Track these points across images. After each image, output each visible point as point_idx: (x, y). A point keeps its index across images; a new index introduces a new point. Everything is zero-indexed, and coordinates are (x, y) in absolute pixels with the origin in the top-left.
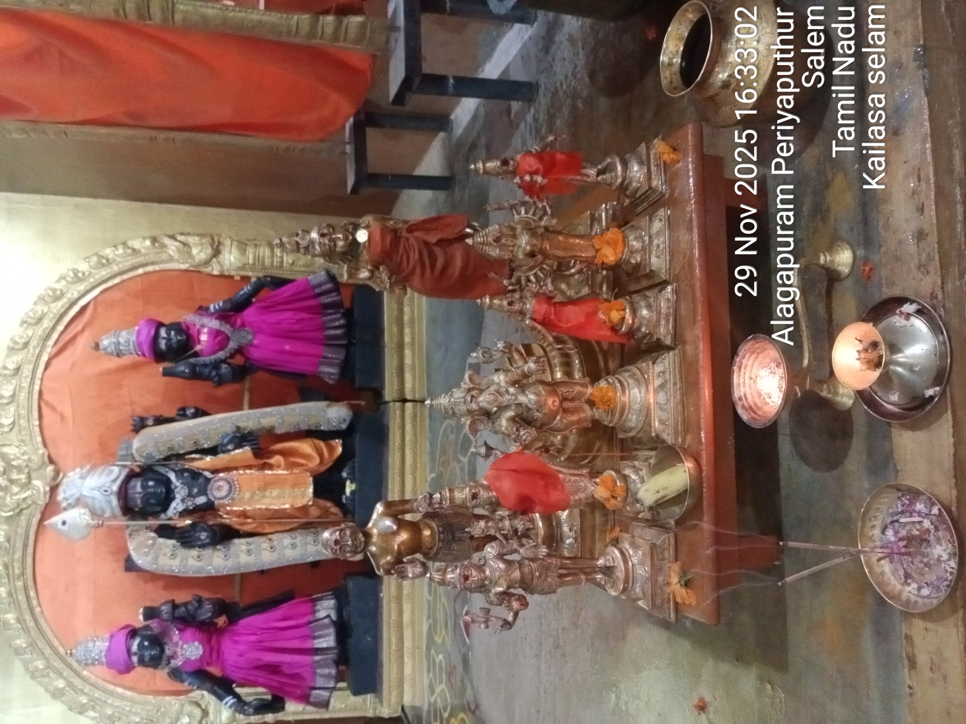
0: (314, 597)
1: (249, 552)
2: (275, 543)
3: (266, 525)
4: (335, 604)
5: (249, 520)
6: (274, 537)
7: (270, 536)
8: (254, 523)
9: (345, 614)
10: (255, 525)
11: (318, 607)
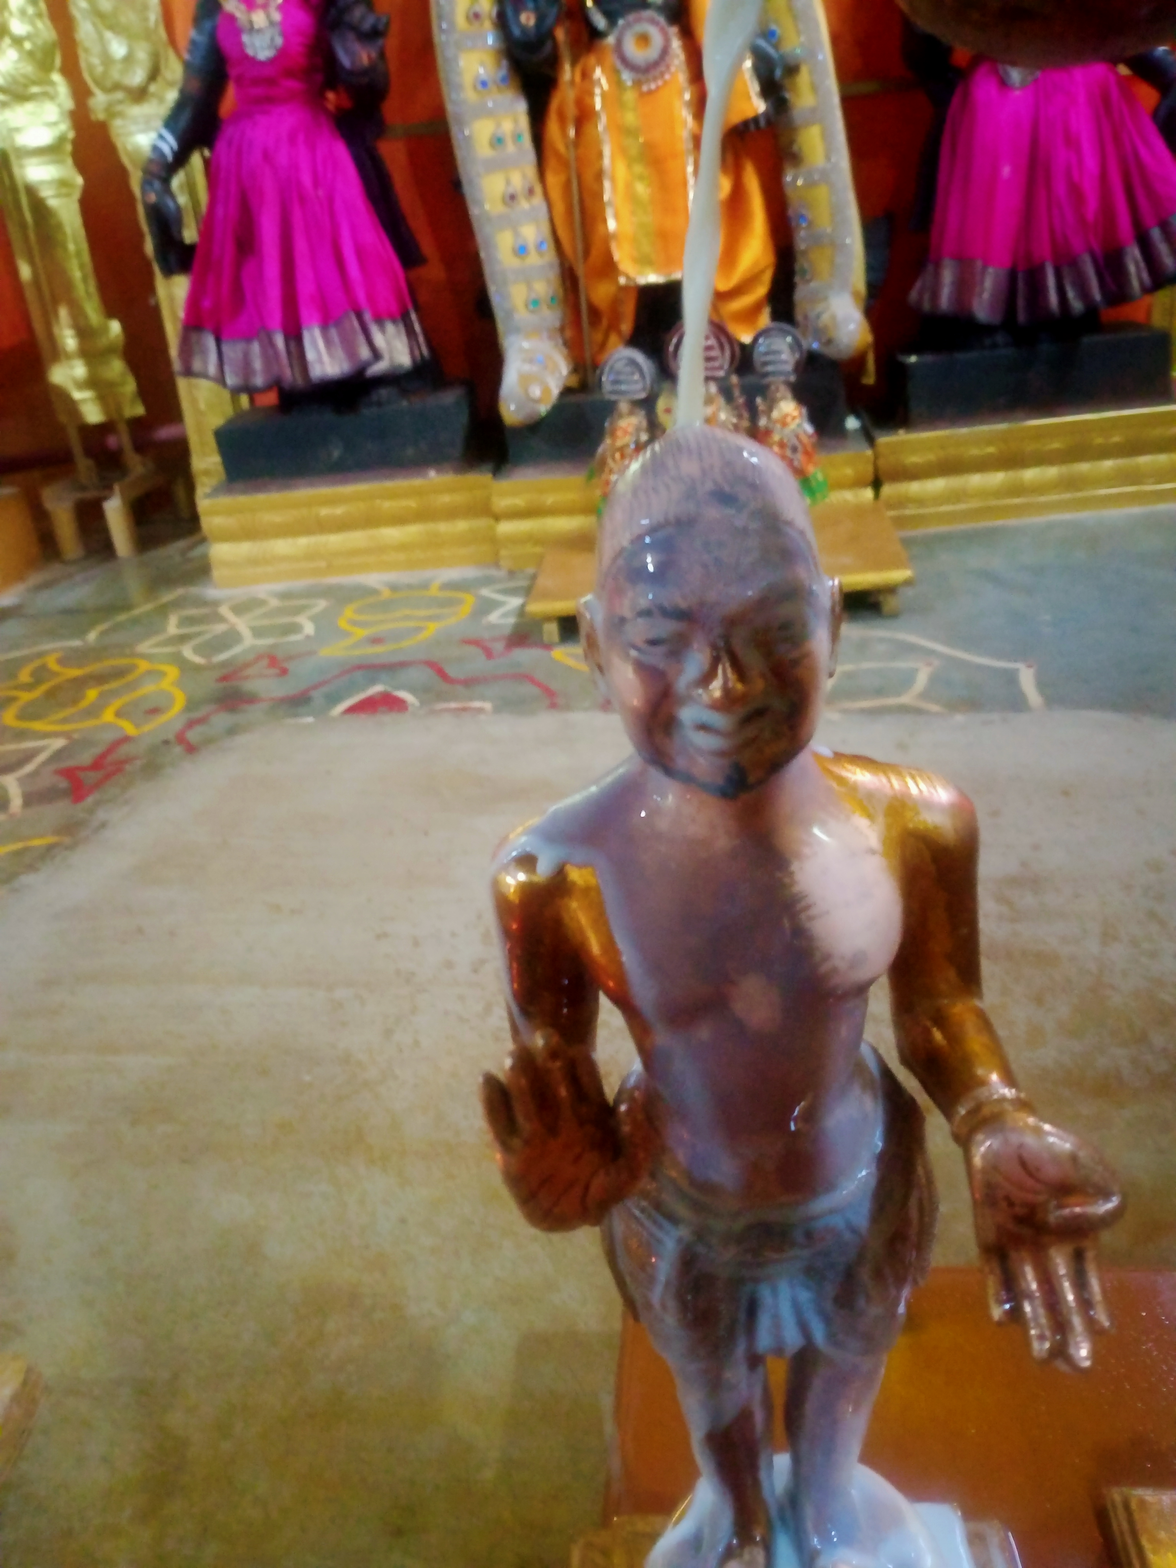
0: (414, 316)
1: (497, 141)
2: (524, 205)
3: (562, 178)
4: (401, 366)
5: (572, 133)
6: (538, 200)
7: (538, 189)
8: (567, 147)
9: (383, 393)
10: (561, 147)
11: (390, 327)
